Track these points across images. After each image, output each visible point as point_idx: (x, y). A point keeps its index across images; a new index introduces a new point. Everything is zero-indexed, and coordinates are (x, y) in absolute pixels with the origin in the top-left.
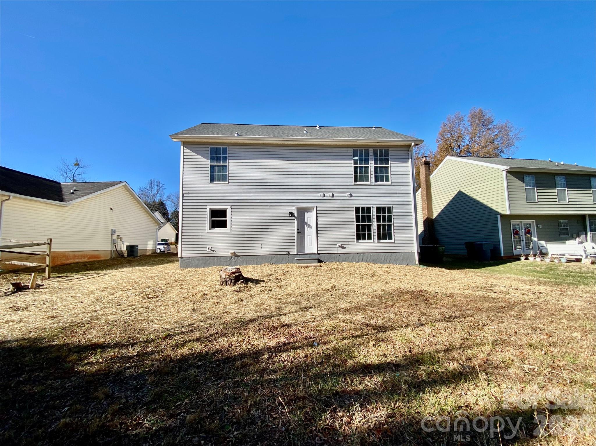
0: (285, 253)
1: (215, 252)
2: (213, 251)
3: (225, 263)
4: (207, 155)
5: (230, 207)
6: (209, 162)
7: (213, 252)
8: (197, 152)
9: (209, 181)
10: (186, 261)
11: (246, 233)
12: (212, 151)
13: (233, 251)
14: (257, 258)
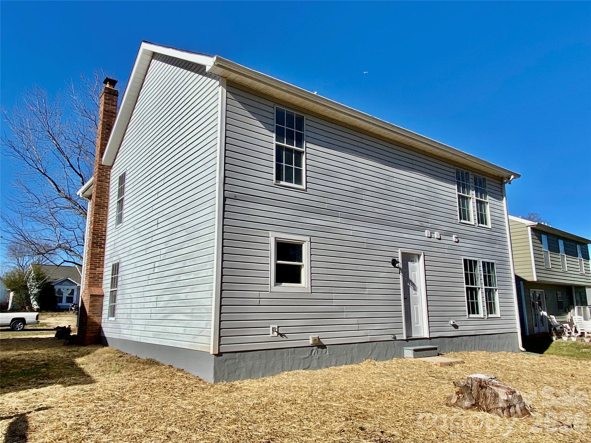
0: (390, 338)
1: (285, 339)
2: (282, 335)
3: (302, 361)
4: (271, 122)
5: (308, 239)
6: (274, 139)
7: (282, 339)
8: (253, 109)
9: (274, 177)
10: (227, 363)
11: (333, 296)
12: (280, 117)
13: (316, 335)
14: (352, 349)
